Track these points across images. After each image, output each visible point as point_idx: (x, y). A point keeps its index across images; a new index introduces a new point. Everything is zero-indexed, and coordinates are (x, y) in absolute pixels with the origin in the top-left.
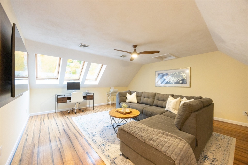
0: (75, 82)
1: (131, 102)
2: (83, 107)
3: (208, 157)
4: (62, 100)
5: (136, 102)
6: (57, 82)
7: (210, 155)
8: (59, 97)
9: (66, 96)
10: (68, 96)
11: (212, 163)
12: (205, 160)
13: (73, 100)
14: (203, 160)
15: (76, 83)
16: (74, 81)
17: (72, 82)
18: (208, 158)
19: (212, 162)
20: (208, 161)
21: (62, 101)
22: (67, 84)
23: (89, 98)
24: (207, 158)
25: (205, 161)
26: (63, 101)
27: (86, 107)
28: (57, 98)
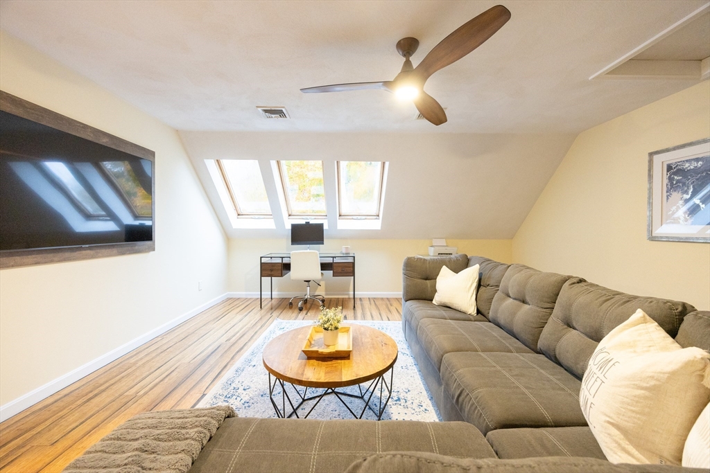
0: (312, 222)
1: (450, 308)
2: (338, 295)
4: (272, 270)
5: (472, 310)
6: (269, 224)
8: (264, 260)
9: (279, 261)
10: (286, 261)
13: (295, 273)
15: (312, 224)
16: (307, 221)
17: (303, 222)
21: (270, 273)
22: (290, 228)
23: (339, 270)
26: (273, 273)
27: (347, 297)
28: (262, 264)
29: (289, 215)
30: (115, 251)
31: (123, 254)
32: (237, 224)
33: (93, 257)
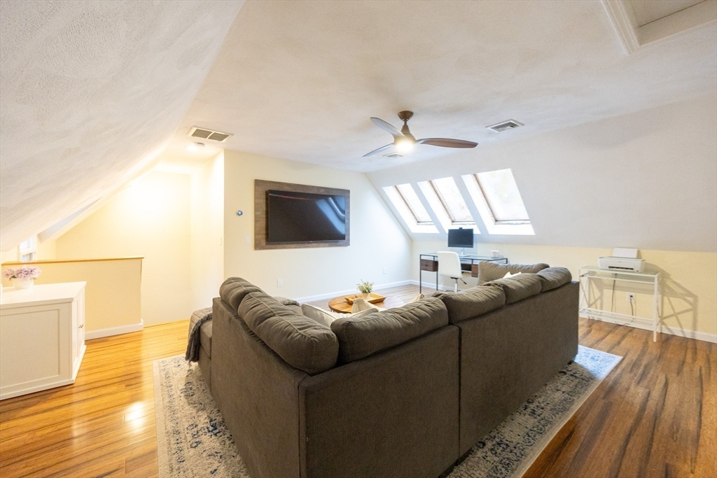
3: (210, 434)
7: (212, 444)
8: (423, 258)
10: (436, 259)
11: (195, 429)
12: (210, 421)
13: (443, 270)
14: (214, 419)
15: (464, 230)
18: (209, 431)
19: (198, 432)
20: (205, 425)
21: (426, 267)
24: (211, 428)
25: (208, 421)
28: (421, 260)
29: (453, 222)
30: (327, 244)
31: (331, 246)
32: (415, 229)
33: (317, 247)
